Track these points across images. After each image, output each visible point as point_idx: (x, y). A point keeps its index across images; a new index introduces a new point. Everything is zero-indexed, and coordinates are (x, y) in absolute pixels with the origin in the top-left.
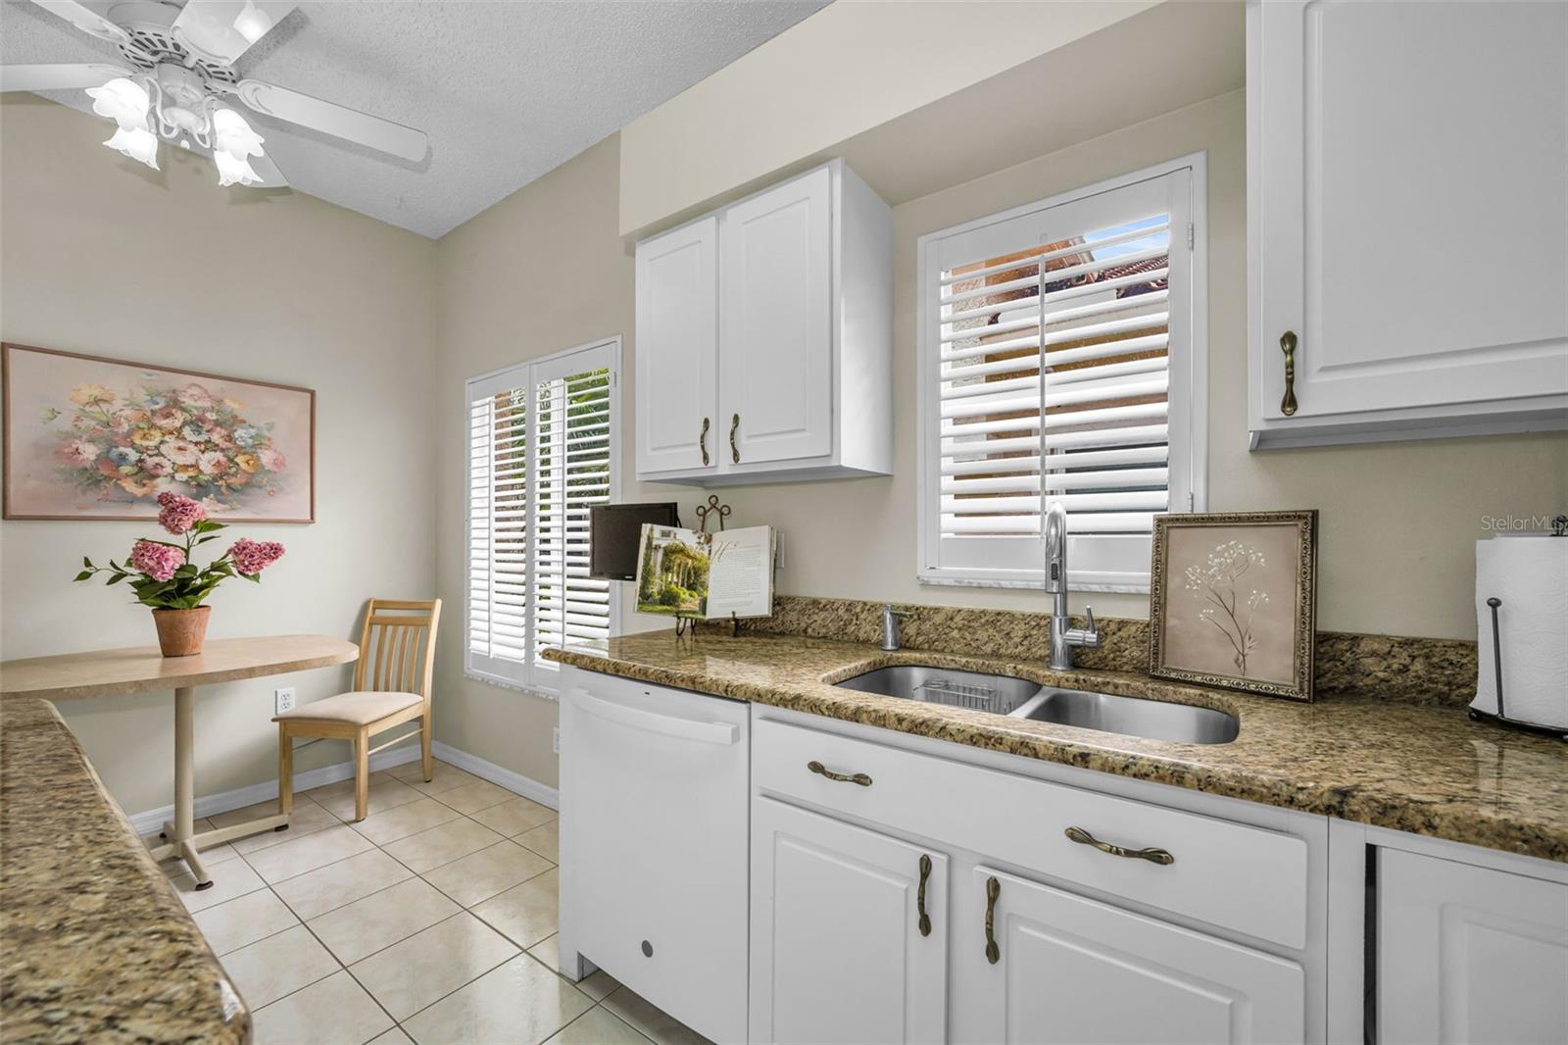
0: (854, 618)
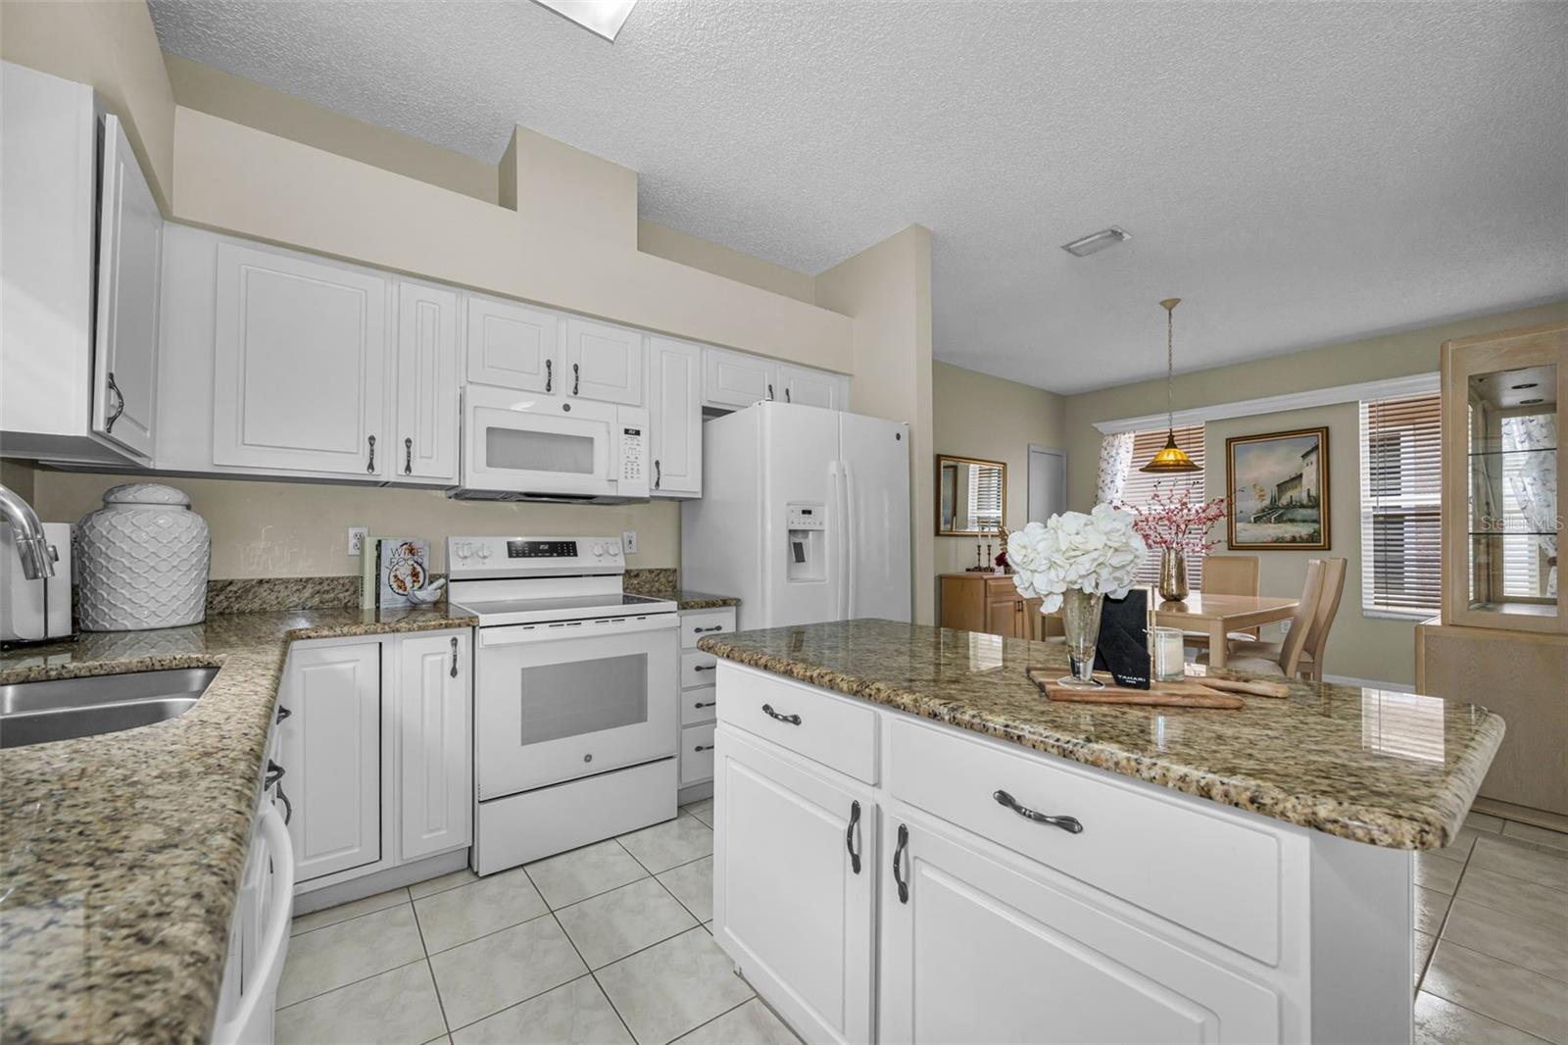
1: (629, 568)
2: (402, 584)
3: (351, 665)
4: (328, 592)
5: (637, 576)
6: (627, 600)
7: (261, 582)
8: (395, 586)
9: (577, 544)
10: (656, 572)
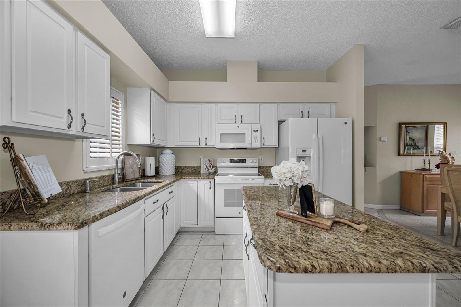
0: (69, 187)
1: (260, 166)
2: (208, 168)
3: (192, 185)
4: (196, 169)
5: (263, 168)
6: (259, 175)
7: (186, 167)
8: (206, 169)
9: (246, 160)
10: (268, 167)
